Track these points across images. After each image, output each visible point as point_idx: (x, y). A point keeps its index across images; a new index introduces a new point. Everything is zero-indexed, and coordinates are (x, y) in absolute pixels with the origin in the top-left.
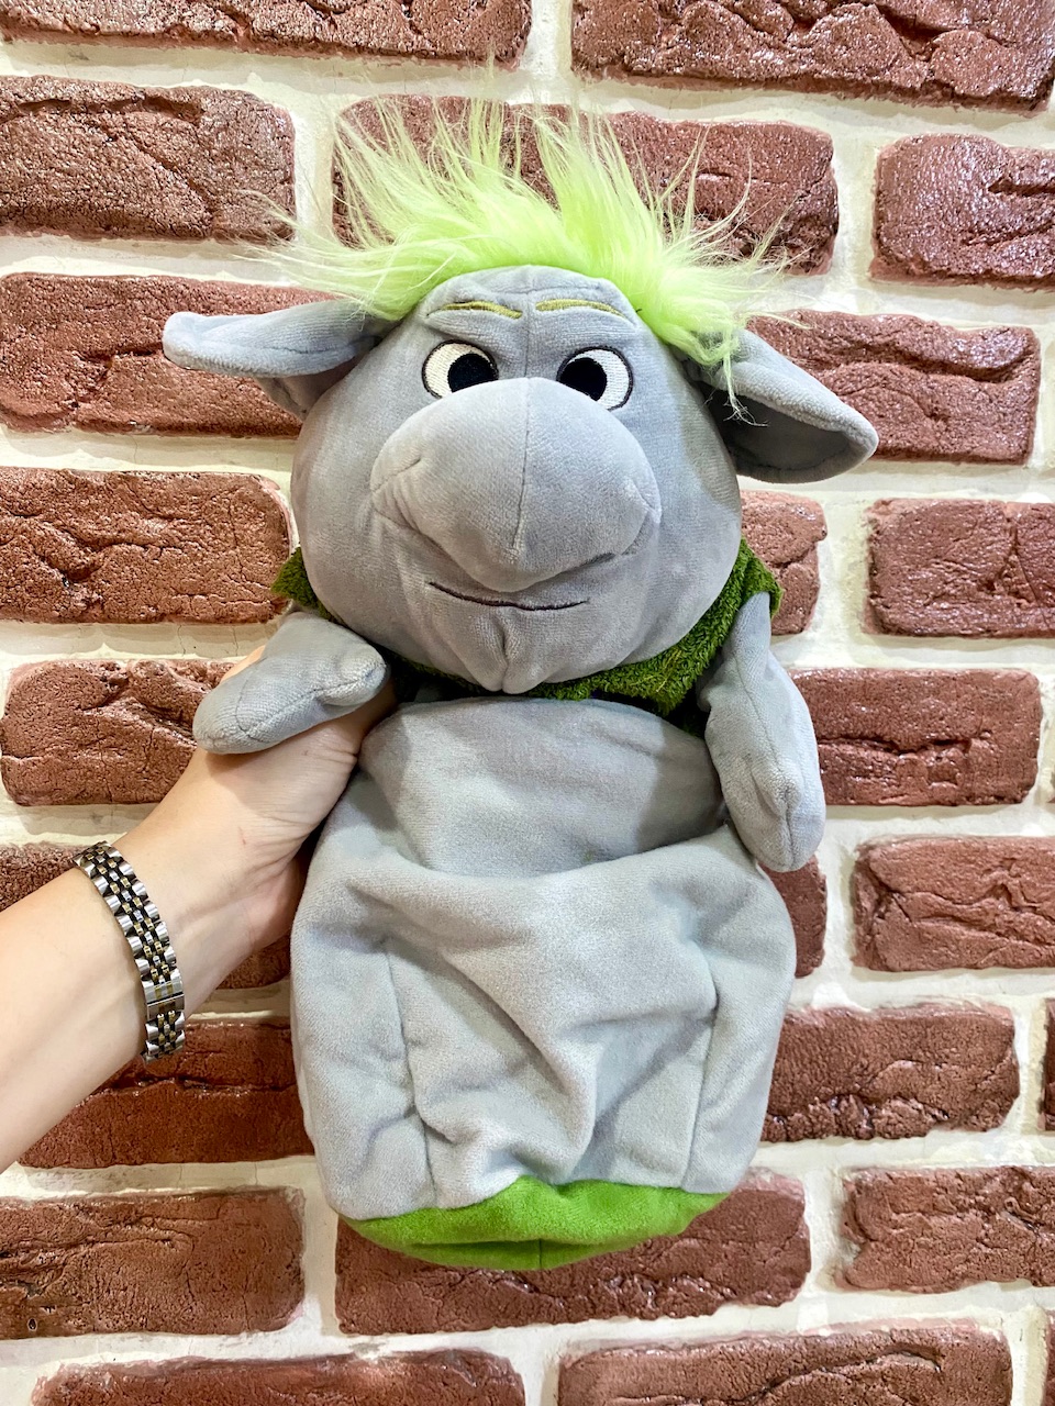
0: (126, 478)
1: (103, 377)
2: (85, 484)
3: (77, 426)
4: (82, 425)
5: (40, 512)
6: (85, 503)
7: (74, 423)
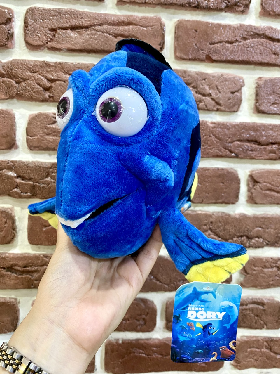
0: (60, 63)
1: (54, 36)
2: (49, 65)
3: (47, 49)
4: (49, 49)
5: (37, 72)
6: (49, 70)
7: (47, 48)
